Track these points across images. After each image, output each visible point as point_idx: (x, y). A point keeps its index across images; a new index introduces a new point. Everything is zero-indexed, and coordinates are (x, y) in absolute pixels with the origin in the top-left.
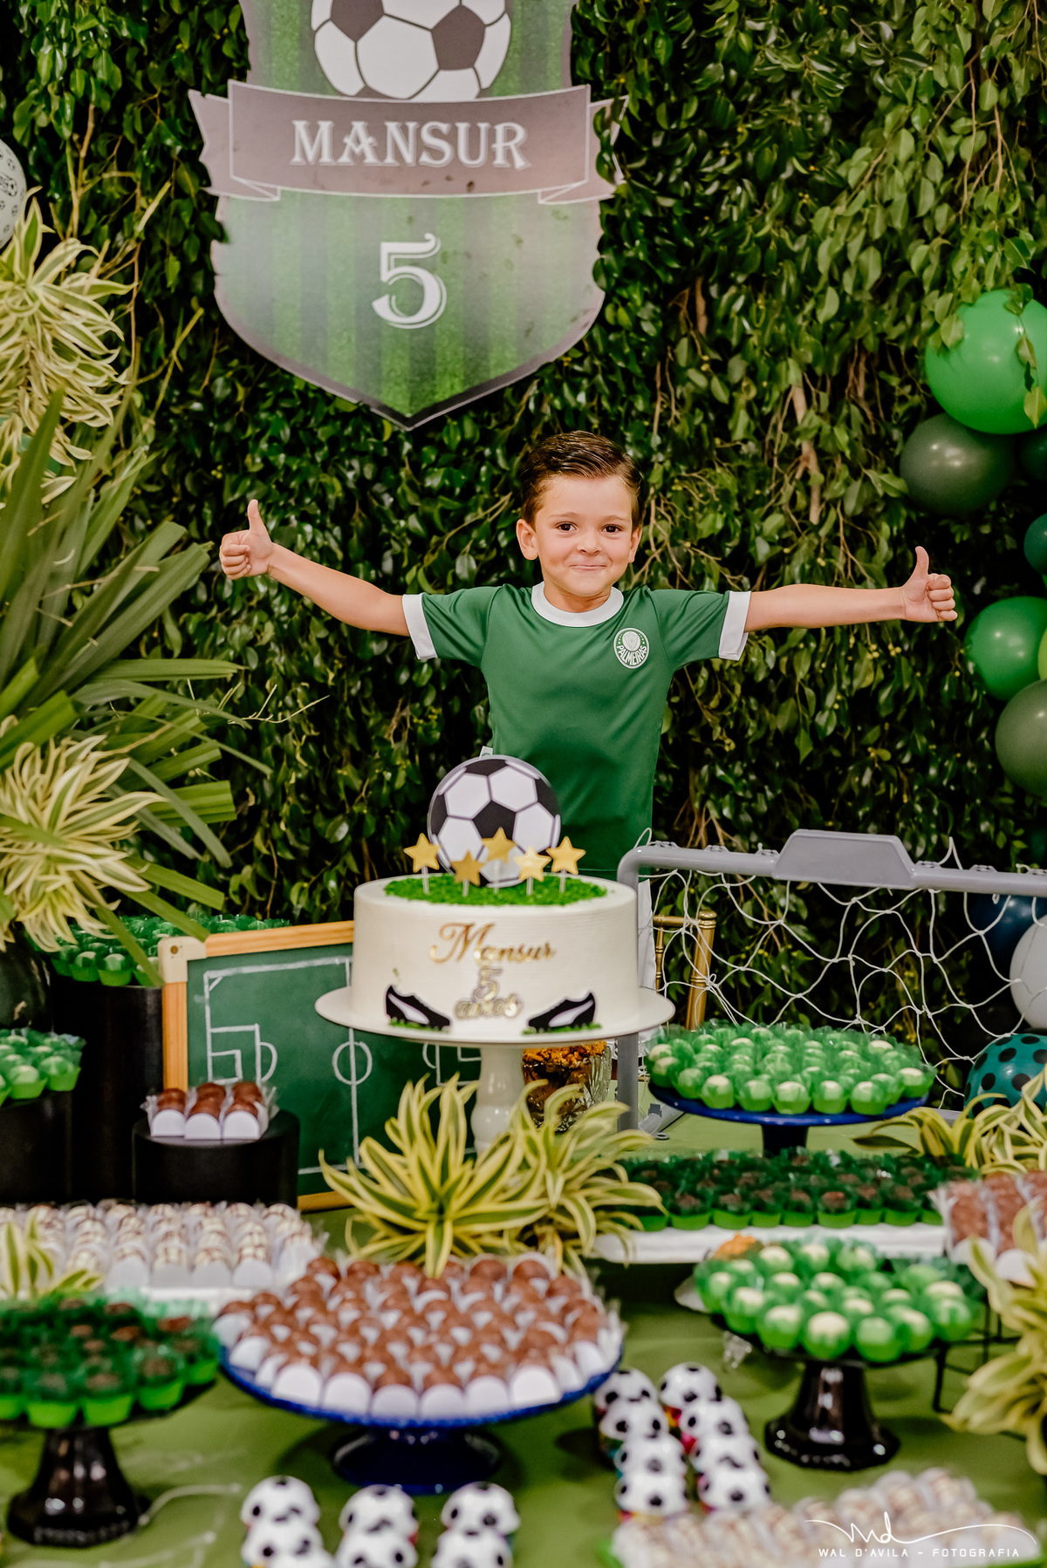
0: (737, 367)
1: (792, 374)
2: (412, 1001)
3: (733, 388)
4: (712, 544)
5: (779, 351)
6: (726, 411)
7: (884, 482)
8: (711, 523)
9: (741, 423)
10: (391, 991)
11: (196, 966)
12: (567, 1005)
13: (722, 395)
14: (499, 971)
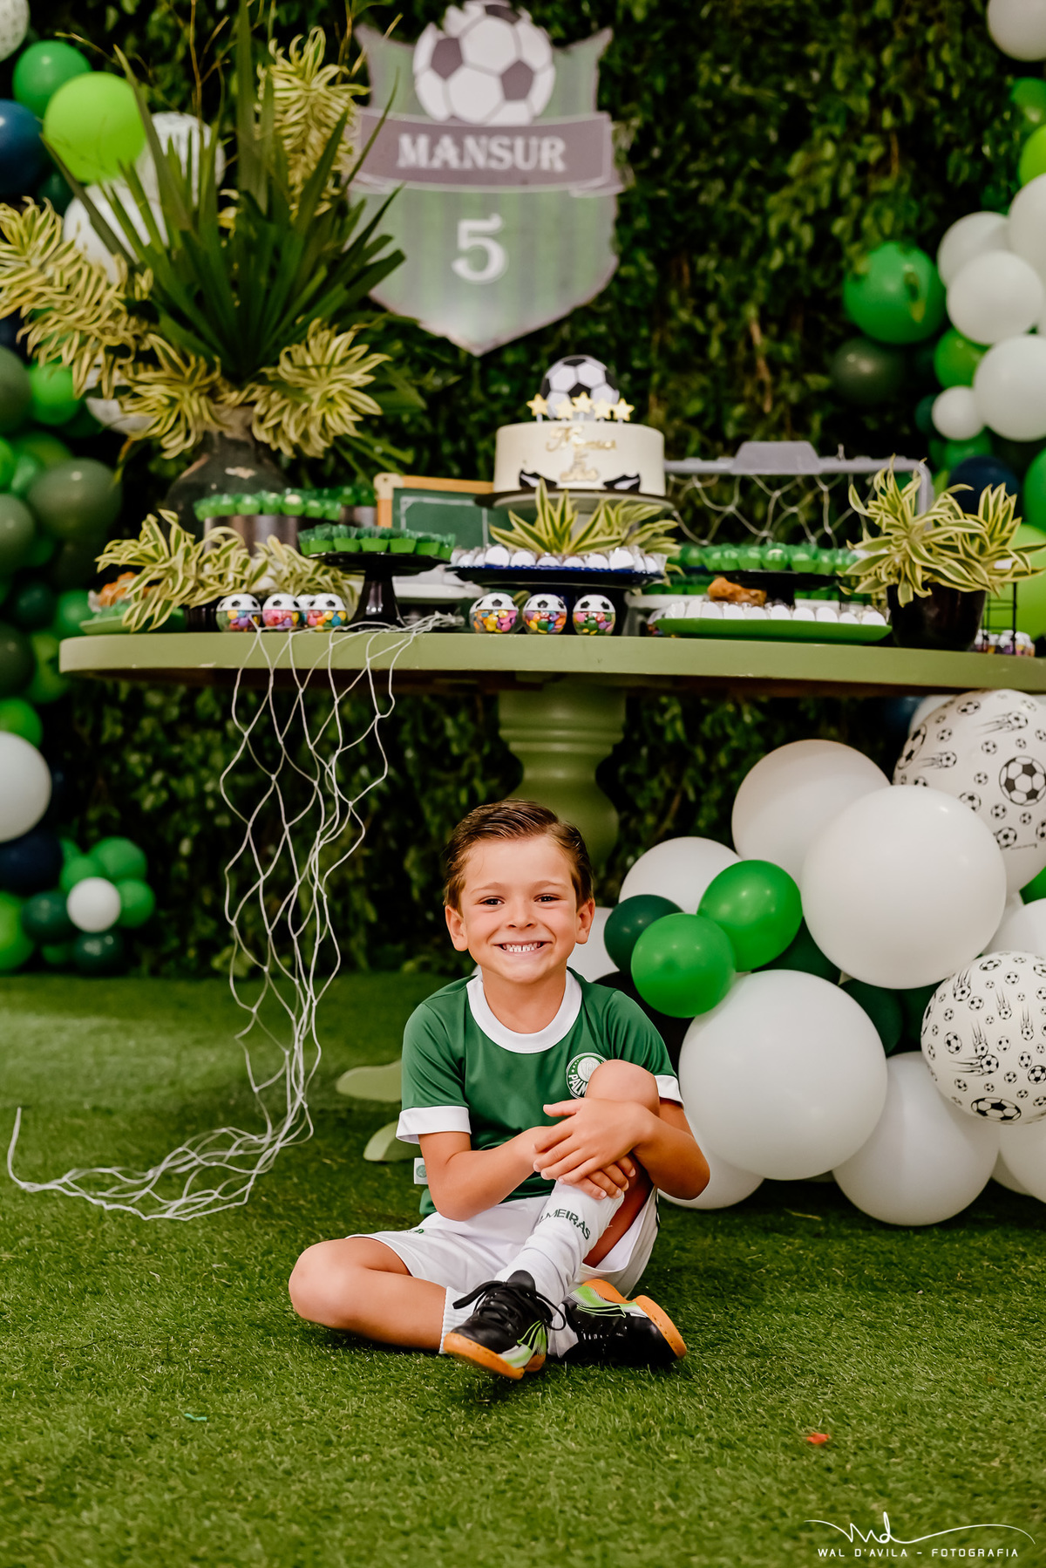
0: (712, 310)
1: (751, 312)
2: (536, 476)
3: (709, 325)
4: (696, 421)
5: (741, 296)
6: (704, 341)
7: (817, 381)
8: (695, 407)
9: (715, 349)
10: (522, 472)
11: (398, 492)
12: (624, 478)
13: (700, 326)
14: (585, 456)
